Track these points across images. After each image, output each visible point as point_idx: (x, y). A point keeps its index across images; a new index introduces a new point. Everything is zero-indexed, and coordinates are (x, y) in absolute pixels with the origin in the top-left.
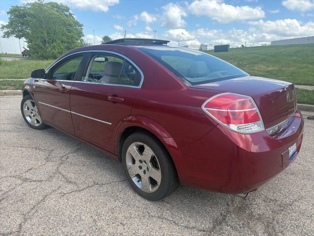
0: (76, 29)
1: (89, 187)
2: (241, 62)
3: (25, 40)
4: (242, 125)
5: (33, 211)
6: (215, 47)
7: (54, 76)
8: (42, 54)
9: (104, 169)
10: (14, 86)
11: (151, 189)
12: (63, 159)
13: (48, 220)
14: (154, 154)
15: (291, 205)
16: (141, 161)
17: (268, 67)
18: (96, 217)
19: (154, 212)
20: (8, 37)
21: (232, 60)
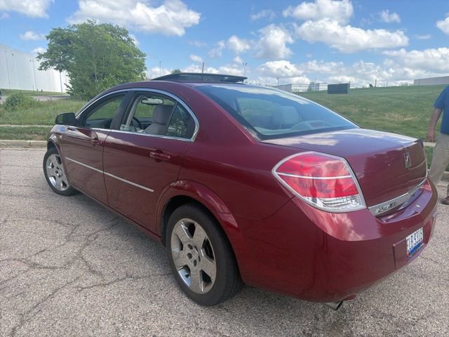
0: (136, 60)
1: (118, 280)
2: (364, 109)
3: (67, 74)
4: (330, 199)
5: (35, 311)
6: (329, 86)
7: (87, 122)
8: (88, 93)
9: (144, 256)
10: (44, 134)
11: (202, 289)
12: (90, 239)
13: (53, 325)
14: (207, 237)
15: (414, 325)
16: (191, 247)
17: (405, 116)
18: (120, 325)
19: (205, 323)
20: (45, 69)
21: (352, 106)
